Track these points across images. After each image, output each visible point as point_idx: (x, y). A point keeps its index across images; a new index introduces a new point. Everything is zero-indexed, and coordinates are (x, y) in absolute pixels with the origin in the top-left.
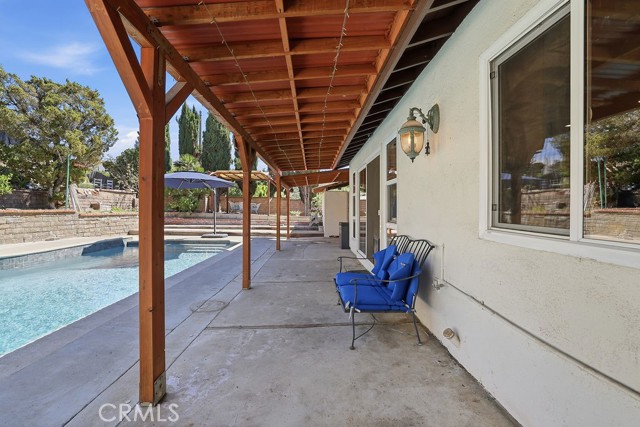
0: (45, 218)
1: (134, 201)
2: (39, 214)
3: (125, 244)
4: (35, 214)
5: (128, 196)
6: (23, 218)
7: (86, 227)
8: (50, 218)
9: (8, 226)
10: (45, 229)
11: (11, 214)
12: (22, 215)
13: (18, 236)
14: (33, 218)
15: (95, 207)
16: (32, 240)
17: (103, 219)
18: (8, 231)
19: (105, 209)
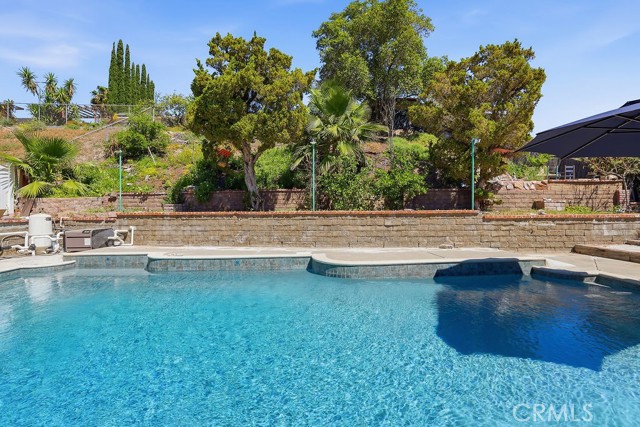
0: (440, 220)
1: (617, 194)
2: (434, 215)
3: (526, 271)
4: (429, 216)
5: (605, 187)
6: (418, 220)
7: (494, 234)
8: (446, 220)
9: (402, 228)
10: (441, 234)
11: (406, 215)
12: (416, 216)
13: (414, 239)
14: (427, 220)
15: (537, 206)
16: (426, 246)
17: (522, 224)
18: (404, 233)
19: (554, 208)
